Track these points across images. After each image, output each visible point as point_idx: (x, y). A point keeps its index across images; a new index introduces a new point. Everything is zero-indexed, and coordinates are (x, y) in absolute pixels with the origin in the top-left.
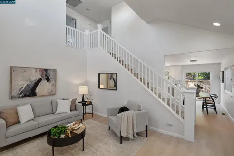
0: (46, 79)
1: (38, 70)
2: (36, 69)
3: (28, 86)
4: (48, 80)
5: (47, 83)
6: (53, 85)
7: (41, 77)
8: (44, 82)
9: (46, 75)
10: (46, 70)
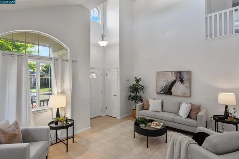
0: (180, 81)
1: (173, 73)
2: (172, 72)
3: (166, 86)
4: (182, 81)
5: (181, 85)
6: (187, 87)
7: (176, 79)
8: (178, 84)
9: (180, 77)
10: (180, 72)
